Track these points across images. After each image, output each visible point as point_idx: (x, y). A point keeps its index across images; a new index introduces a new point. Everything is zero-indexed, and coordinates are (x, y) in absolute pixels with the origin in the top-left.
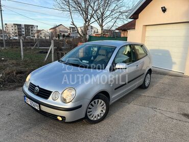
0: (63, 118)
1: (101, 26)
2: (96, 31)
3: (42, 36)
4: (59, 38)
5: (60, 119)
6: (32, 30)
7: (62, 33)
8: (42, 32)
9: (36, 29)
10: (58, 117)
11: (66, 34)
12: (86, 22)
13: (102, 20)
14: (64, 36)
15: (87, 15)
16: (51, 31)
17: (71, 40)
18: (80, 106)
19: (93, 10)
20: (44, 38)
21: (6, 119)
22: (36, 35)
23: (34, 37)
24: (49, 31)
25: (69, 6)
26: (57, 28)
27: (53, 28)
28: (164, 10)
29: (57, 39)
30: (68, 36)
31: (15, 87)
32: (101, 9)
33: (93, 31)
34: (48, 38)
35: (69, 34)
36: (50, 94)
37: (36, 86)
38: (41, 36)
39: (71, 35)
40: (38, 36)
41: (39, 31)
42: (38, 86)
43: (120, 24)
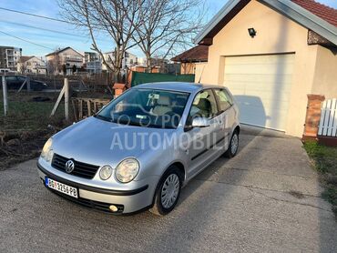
0: (120, 207)
1: (148, 53)
2: (134, 61)
3: (32, 68)
4: (65, 71)
5: (114, 209)
6: (10, 58)
7: (72, 64)
8: (31, 60)
9: (18, 54)
10: (111, 207)
11: (79, 65)
12: (119, 45)
13: (149, 44)
14: (74, 68)
15: (121, 32)
16: (49, 58)
17: (88, 75)
18: (145, 188)
19: (132, 24)
20: (35, 71)
21: (11, 218)
22: (19, 66)
23: (16, 69)
24: (44, 59)
25: (87, 16)
26: (61, 54)
27: (53, 54)
28: (253, 33)
29: (62, 73)
30: (83, 69)
31: (9, 164)
32: (147, 25)
33: (129, 60)
34: (43, 72)
35: (85, 65)
36: (96, 171)
37: (68, 159)
38: (29, 67)
39: (88, 67)
40: (23, 68)
41: (24, 59)
42: (72, 159)
43: (179, 50)
